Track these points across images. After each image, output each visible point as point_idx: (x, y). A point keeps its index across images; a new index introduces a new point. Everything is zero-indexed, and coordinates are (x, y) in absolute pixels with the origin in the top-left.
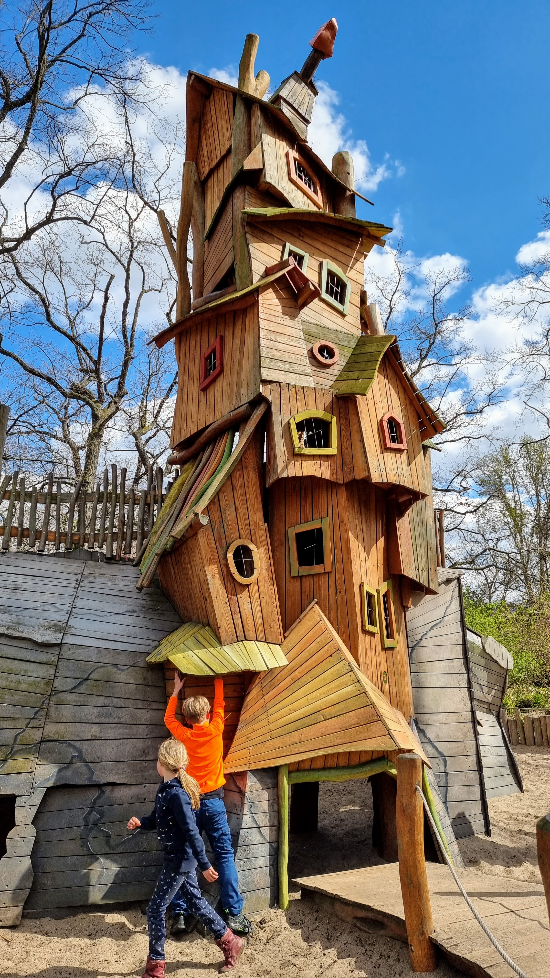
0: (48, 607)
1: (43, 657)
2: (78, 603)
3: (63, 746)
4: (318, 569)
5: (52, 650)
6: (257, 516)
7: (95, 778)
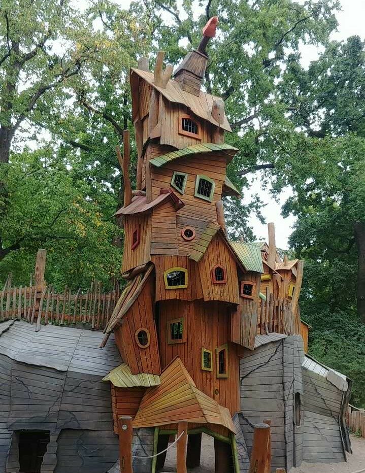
0: (63, 354)
1: (59, 376)
2: (77, 352)
3: (68, 413)
4: (179, 341)
5: (64, 374)
6: (150, 317)
7: (81, 427)
